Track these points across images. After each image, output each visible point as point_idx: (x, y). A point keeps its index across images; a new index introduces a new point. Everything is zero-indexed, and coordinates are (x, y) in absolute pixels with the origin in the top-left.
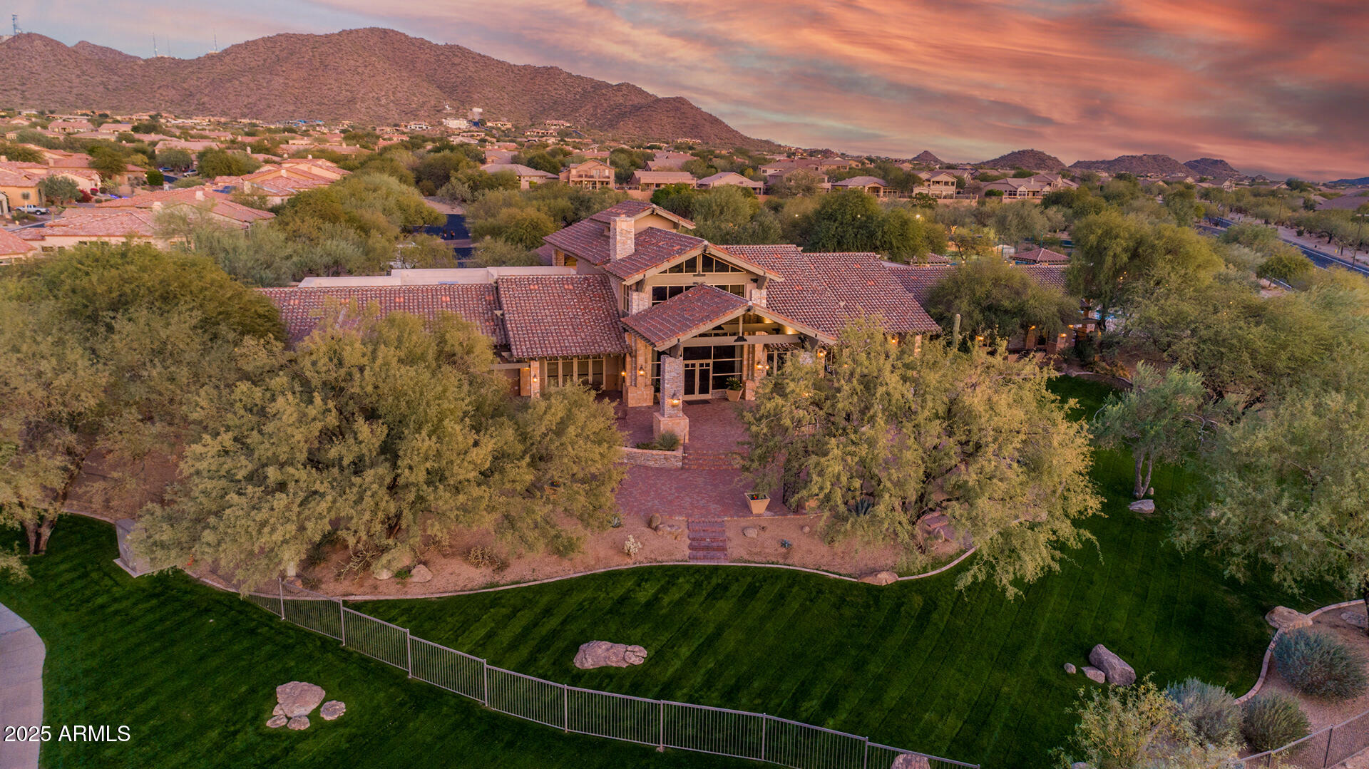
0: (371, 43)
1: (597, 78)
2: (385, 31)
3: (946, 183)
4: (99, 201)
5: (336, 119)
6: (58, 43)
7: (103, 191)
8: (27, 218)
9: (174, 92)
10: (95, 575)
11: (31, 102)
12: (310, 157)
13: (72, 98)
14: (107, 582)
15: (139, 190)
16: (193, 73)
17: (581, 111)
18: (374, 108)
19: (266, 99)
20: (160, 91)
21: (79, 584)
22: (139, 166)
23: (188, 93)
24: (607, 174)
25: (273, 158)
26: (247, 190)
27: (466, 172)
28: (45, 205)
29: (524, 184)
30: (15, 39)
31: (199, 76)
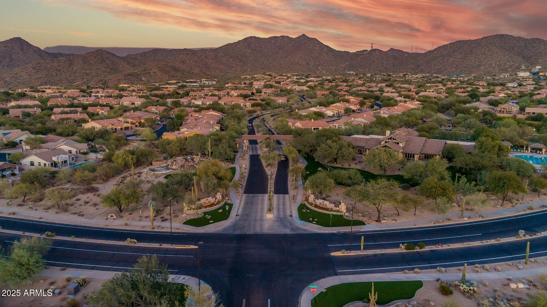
0: (495, 41)
4: (357, 112)
5: (470, 74)
7: (359, 110)
8: (340, 116)
9: (414, 65)
10: (313, 160)
11: (371, 71)
16: (422, 58)
19: (445, 67)
20: (410, 65)
21: (311, 161)
22: (371, 102)
23: (418, 65)
24: (512, 108)
25: (407, 100)
26: (382, 113)
27: (457, 107)
28: (345, 114)
29: (480, 110)
30: (371, 51)
31: (424, 59)
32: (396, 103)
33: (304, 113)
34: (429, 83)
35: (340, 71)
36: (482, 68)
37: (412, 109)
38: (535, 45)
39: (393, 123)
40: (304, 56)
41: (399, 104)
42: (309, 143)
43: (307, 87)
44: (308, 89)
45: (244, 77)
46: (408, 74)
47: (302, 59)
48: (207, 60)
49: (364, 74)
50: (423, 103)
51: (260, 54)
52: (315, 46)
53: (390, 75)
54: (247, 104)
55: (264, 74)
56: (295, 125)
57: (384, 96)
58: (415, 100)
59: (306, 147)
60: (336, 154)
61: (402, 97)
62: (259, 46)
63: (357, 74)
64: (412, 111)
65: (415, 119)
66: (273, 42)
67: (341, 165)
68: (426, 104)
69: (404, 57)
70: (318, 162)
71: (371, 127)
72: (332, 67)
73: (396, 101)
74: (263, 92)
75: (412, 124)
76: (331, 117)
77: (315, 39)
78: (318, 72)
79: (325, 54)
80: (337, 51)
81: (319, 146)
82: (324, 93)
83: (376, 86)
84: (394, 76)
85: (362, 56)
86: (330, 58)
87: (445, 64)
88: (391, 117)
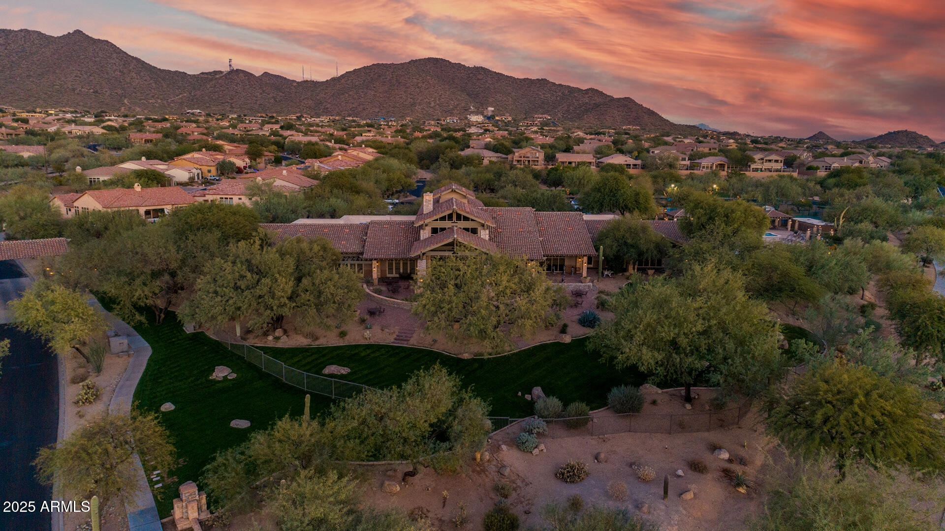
0: (428, 68)
1: (572, 85)
2: (436, 60)
3: (776, 161)
4: (247, 173)
5: (403, 116)
6: (252, 75)
7: (250, 167)
8: (208, 182)
9: (311, 102)
10: (175, 332)
11: (235, 110)
12: (363, 146)
13: (256, 107)
14: (179, 334)
15: (269, 166)
16: (323, 89)
17: (559, 108)
18: (426, 109)
19: (363, 105)
20: (304, 101)
21: (169, 334)
22: (272, 152)
23: (319, 102)
24: (537, 155)
25: (344, 146)
27: (449, 155)
28: (219, 176)
29: (486, 161)
30: (229, 73)
31: (326, 91)
32: (328, 152)
33: (102, 175)
35: (172, 108)
38: (480, 77)
40: (85, 76)
42: (145, 260)
43: (103, 128)
44: (105, 131)
46: (305, 116)
47: (81, 82)
49: (223, 115)
50: (382, 150)
52: (110, 57)
53: (273, 117)
56: (75, 204)
59: (138, 281)
60: (290, 298)
61: (330, 142)
67: (306, 336)
69: (292, 87)
70: (199, 338)
72: (153, 101)
76: (185, 183)
77: (106, 41)
78: (123, 109)
79: (134, 74)
80: (160, 69)
81: (197, 270)
82: (149, 138)
85: (214, 82)
86: (147, 83)
87: (362, 100)
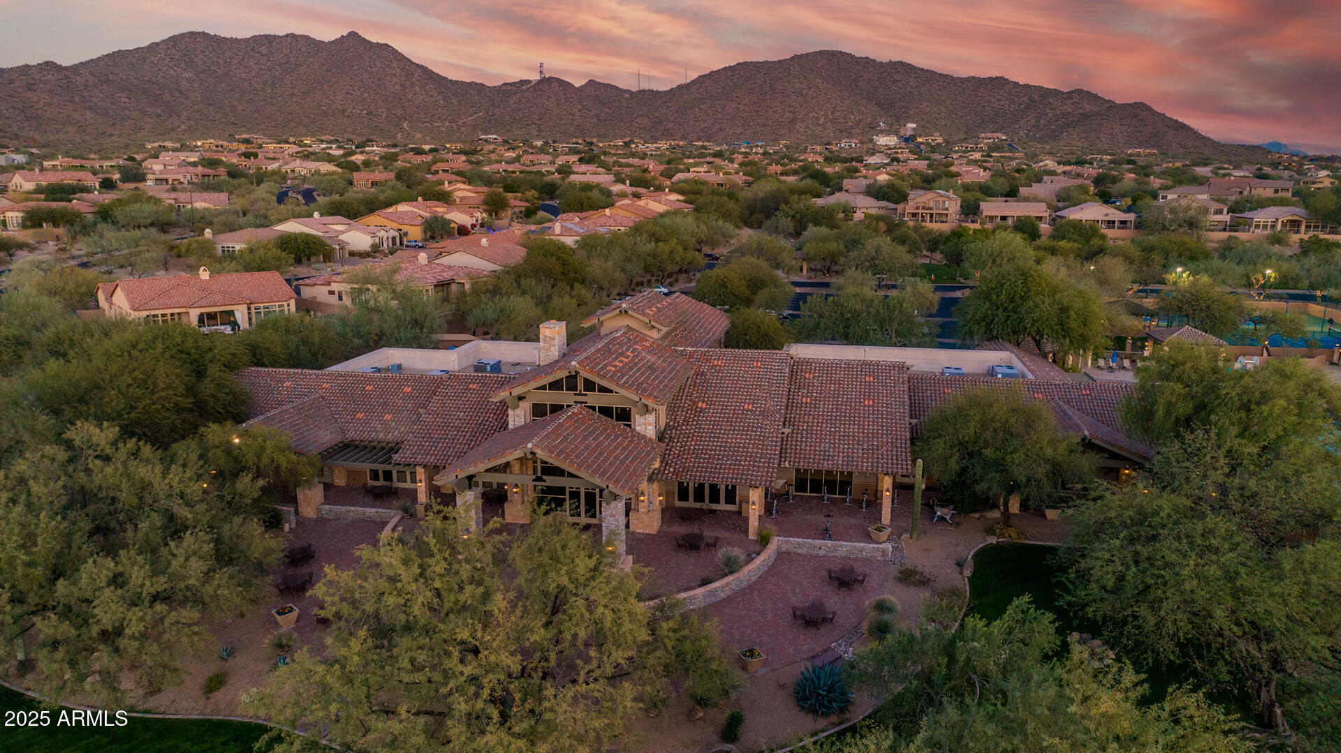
0: (819, 65)
4: (472, 235)
7: (480, 226)
9: (647, 120)
11: (544, 134)
12: (672, 190)
16: (664, 102)
17: (1022, 122)
18: (812, 127)
19: (719, 123)
20: (637, 120)
22: (528, 201)
23: (658, 120)
24: (947, 206)
25: (641, 190)
26: (558, 230)
27: (795, 205)
28: (426, 240)
29: (859, 216)
30: (539, 82)
31: (669, 105)
32: (607, 200)
33: (237, 243)
34: (689, 157)
35: (462, 133)
36: (800, 126)
37: (662, 215)
38: (897, 77)
39: (596, 267)
40: (358, 93)
41: (617, 204)
43: (340, 164)
45: (156, 144)
47: (352, 101)
48: (30, 94)
49: (525, 142)
50: (692, 197)
51: (223, 85)
52: (390, 66)
53: (592, 143)
54: (8, 214)
55: (231, 138)
56: (113, 300)
57: (572, 185)
58: (667, 190)
61: (624, 183)
62: (221, 61)
63: (506, 142)
64: (667, 221)
65: (680, 248)
66: (263, 50)
68: (701, 200)
71: (495, 291)
72: (440, 124)
73: (609, 194)
74: (150, 176)
75: (671, 268)
76: (363, 255)
77: (387, 45)
78: (399, 136)
79: (417, 88)
82: (378, 179)
83: (553, 163)
84: (601, 145)
85: (518, 95)
86: (433, 100)
87: (719, 116)
88: (589, 244)
